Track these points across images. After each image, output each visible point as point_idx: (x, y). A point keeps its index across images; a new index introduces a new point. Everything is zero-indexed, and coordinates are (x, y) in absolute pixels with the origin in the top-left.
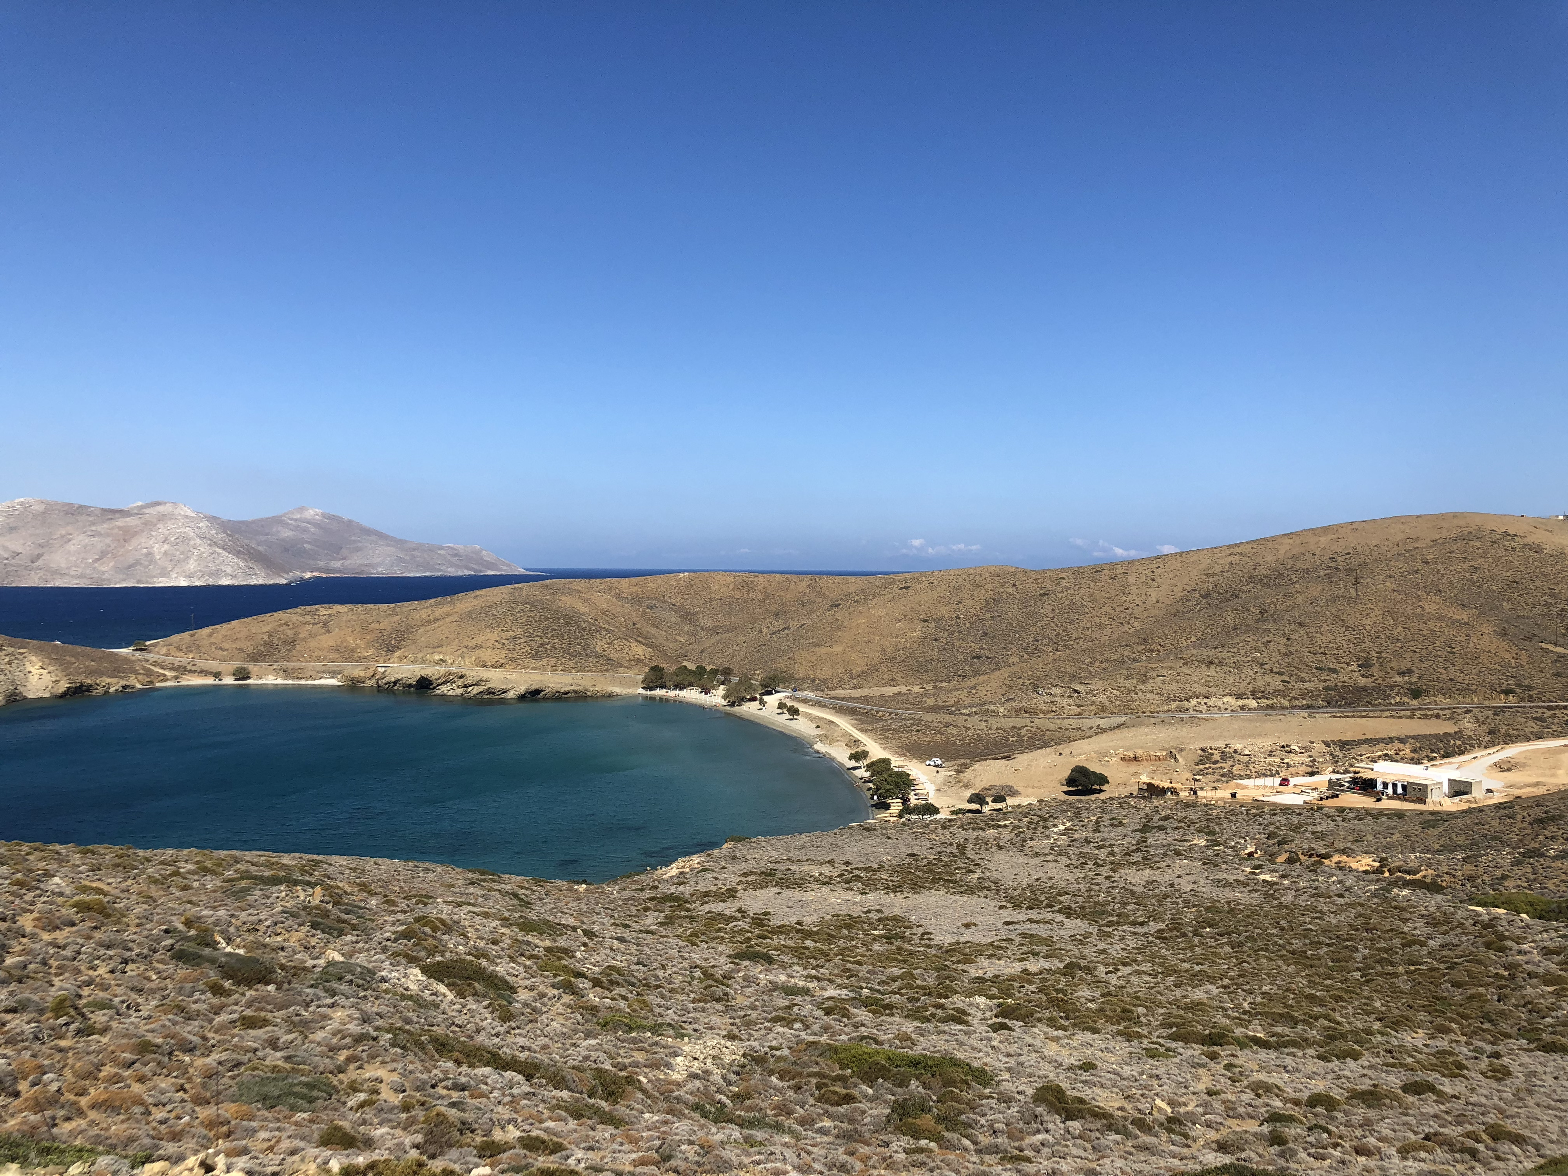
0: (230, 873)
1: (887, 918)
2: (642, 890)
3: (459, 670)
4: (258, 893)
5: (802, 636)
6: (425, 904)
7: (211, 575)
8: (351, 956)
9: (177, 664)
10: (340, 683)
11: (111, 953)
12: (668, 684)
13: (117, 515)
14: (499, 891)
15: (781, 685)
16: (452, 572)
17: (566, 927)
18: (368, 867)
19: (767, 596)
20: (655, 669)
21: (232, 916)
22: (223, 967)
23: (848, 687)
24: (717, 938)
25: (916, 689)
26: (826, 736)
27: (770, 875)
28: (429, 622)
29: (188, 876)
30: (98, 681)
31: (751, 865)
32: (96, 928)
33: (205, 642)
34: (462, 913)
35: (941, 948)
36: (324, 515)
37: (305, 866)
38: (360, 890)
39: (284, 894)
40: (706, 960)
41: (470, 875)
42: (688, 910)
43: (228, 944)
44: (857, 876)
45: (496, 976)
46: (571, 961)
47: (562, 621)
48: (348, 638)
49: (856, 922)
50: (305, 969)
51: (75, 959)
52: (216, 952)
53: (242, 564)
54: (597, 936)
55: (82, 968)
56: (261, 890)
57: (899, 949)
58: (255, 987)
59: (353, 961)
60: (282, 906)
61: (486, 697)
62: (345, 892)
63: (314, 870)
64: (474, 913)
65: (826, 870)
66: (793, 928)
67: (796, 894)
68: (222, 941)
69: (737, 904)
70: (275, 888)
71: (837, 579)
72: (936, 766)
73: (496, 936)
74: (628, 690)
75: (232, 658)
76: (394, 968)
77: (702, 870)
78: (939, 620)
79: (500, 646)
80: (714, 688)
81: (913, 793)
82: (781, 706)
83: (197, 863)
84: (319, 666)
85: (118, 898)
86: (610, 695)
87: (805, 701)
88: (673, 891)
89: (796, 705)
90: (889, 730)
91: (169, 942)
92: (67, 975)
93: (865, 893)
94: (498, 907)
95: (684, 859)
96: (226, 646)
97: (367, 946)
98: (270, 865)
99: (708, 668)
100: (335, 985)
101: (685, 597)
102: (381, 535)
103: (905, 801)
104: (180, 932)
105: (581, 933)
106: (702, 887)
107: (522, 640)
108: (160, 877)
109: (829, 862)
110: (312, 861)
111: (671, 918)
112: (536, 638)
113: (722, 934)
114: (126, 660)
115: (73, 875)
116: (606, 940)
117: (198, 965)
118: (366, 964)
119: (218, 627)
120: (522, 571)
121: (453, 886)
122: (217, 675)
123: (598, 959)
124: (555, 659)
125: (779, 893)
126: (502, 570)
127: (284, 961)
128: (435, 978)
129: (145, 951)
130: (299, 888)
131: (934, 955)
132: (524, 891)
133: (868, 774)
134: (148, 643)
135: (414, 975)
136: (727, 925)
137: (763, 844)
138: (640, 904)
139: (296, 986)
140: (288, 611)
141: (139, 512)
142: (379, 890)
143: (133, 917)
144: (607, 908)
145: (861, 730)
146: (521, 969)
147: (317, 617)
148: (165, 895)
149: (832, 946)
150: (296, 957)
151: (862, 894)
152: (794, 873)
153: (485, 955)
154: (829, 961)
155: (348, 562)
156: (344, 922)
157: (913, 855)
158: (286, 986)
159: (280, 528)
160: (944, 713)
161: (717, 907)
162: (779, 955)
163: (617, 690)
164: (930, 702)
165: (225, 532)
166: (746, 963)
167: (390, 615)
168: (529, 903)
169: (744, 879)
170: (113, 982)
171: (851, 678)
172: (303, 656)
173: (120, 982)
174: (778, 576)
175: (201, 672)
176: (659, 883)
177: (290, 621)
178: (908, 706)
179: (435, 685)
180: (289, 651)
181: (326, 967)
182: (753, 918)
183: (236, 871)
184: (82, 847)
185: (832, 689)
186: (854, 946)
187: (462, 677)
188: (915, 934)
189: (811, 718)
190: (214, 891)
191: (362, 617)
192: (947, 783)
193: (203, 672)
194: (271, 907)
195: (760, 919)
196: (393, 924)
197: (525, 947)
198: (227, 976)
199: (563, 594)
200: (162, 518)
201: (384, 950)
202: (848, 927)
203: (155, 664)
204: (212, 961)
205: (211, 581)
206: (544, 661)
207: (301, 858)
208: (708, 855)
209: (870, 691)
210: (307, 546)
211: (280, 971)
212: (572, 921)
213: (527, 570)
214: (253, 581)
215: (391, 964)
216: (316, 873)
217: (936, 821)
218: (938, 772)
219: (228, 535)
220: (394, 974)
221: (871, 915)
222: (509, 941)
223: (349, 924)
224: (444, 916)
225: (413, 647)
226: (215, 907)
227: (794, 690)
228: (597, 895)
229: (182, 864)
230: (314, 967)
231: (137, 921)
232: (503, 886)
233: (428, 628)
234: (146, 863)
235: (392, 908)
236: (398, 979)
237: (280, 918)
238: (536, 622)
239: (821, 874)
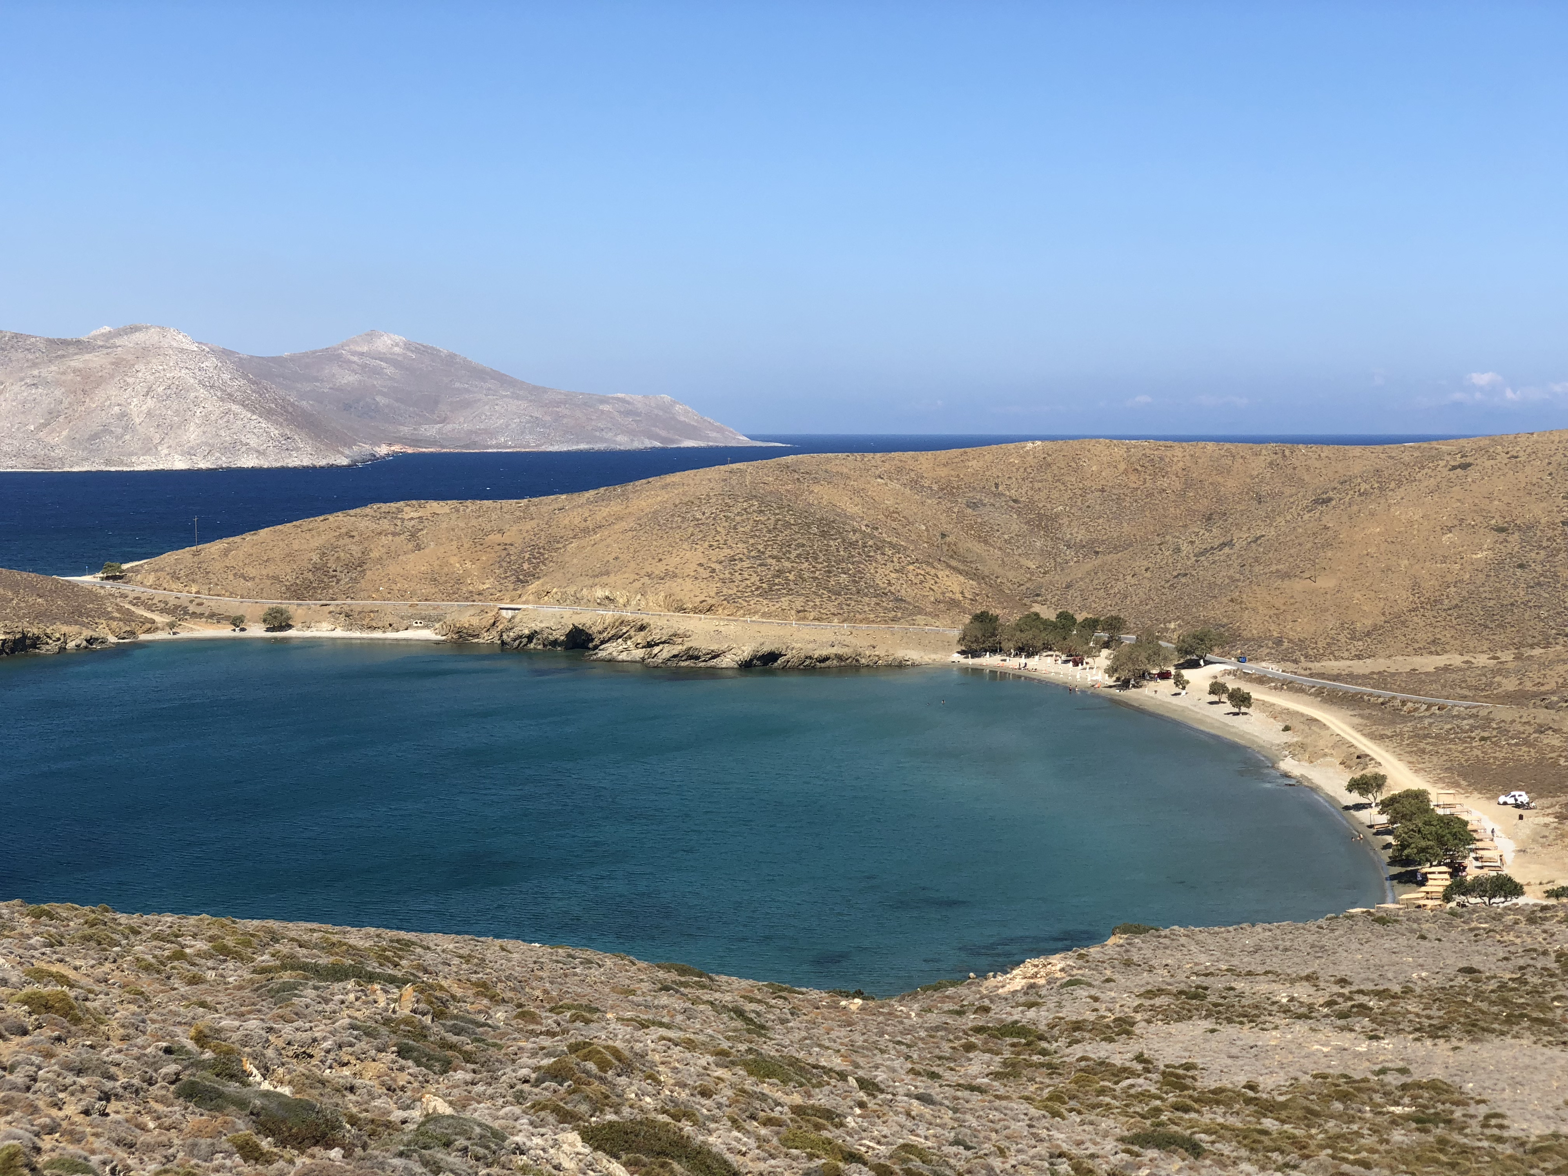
0: (264, 959)
1: (1419, 1086)
2: (960, 1013)
3: (638, 616)
4: (310, 993)
5: (1257, 560)
6: (587, 1022)
7: (224, 450)
8: (464, 1107)
9: (172, 601)
10: (439, 637)
11: (83, 1081)
12: (1005, 645)
13: (71, 350)
14: (712, 1003)
15: (1216, 650)
16: (623, 442)
17: (828, 1071)
18: (489, 956)
19: (1188, 484)
20: (982, 618)
21: (270, 1030)
22: (258, 1115)
23: (1346, 654)
24: (1099, 1105)
25: (1482, 660)
26: (1303, 746)
27: (1195, 996)
28: (586, 531)
29: (198, 960)
30: (48, 631)
31: (1160, 977)
32: (59, 1039)
33: (218, 566)
34: (649, 1039)
35: (1523, 1144)
36: (407, 346)
37: (385, 950)
38: (477, 994)
39: (352, 996)
40: (1079, 1143)
41: (661, 974)
42: (1044, 1052)
43: (264, 1076)
44: (1361, 1006)
45: (709, 1152)
46: (838, 1132)
47: (814, 529)
48: (453, 560)
49: (1359, 1090)
50: (388, 1125)
51: (28, 1089)
52: (245, 1090)
53: (275, 432)
54: (882, 1091)
55: (41, 1104)
56: (316, 988)
57: (1443, 1143)
58: (309, 1151)
59: (467, 1115)
60: (349, 1017)
61: (683, 664)
62: (453, 997)
63: (401, 958)
64: (670, 1040)
65: (1303, 992)
66: (1239, 1094)
67: (1246, 1034)
68: (255, 1071)
69: (1135, 1047)
70: (337, 986)
71: (1327, 451)
72: (1517, 806)
73: (709, 1083)
74: (933, 656)
75: (260, 594)
76: (535, 1131)
77: (1070, 983)
78: (1529, 528)
79: (706, 574)
80: (1089, 653)
81: (1472, 855)
82: (1216, 688)
83: (212, 939)
84: (403, 606)
85: (90, 991)
86: (901, 666)
87: (1262, 680)
88: (1016, 1017)
89: (1245, 687)
90: (1426, 736)
91: (171, 1068)
92: (17, 1114)
93: (1377, 1038)
94: (710, 1031)
95: (1036, 961)
96: (251, 571)
97: (490, 1091)
98: (330, 947)
99: (1080, 618)
100: (439, 1154)
101: (1037, 485)
102: (502, 379)
103: (1456, 869)
104: (188, 1052)
105: (855, 1084)
106: (1070, 1013)
107: (746, 564)
108: (153, 961)
109: (1308, 978)
110: (398, 941)
111: (1013, 1065)
112: (770, 561)
113: (1107, 1100)
114: (91, 595)
115: (21, 951)
116: (899, 1098)
117: (219, 1109)
118: (489, 1122)
119: (237, 539)
120: (743, 441)
121: (633, 992)
122: (237, 622)
123: (886, 1131)
124: (802, 599)
125: (1213, 1031)
126: (708, 438)
127: (355, 1110)
128: (604, 1151)
129: (136, 1081)
130: (377, 987)
131: (1510, 1157)
132: (753, 1006)
133: (1384, 819)
134: (125, 566)
135: (570, 1145)
136: (1116, 1083)
137: (1183, 940)
138: (958, 1038)
139: (376, 1153)
140: (352, 512)
141: (107, 343)
142: (509, 994)
143: (115, 1024)
144: (899, 1043)
145: (1372, 736)
146: (752, 1143)
147: (399, 523)
148: (162, 991)
149: (1313, 1131)
150: (373, 1104)
151: (1371, 1038)
152: (1241, 995)
153: (689, 1115)
154: (1307, 1157)
155: (449, 427)
156: (452, 1047)
157: (1469, 970)
158: (359, 1151)
159: (335, 369)
160: (1535, 706)
161: (1098, 1050)
162: (1213, 1143)
163: (913, 655)
164: (1510, 685)
165: (245, 376)
166: (1152, 1153)
167: (520, 518)
168: (763, 1027)
169: (1147, 1003)
170: (88, 1129)
171: (1353, 638)
172: (378, 590)
173: (100, 1130)
174: (1211, 446)
175: (212, 616)
176: (992, 1001)
177: (356, 529)
178: (1465, 692)
179: (597, 642)
180: (355, 580)
181: (423, 1124)
182: (1163, 1073)
183: (273, 955)
184: (32, 907)
185: (1317, 658)
186: (1356, 1133)
187: (642, 628)
188: (1472, 1117)
189: (1275, 713)
190: (240, 988)
191: (474, 522)
192: (1541, 838)
193: (215, 617)
194: (332, 1017)
195: (1178, 1076)
196: (534, 1054)
197: (757, 1104)
198: (266, 1129)
199: (816, 481)
200: (144, 353)
201: (520, 1098)
202: (1344, 1097)
203: (137, 601)
204: (241, 1104)
205: (224, 462)
206: (785, 602)
207: (378, 936)
208: (1081, 956)
209: (1388, 662)
210: (381, 400)
211: (348, 1126)
212: (837, 1063)
213: (752, 438)
214: (295, 461)
215: (531, 1123)
216: (404, 962)
217: (1516, 910)
218: (1521, 817)
219: (249, 380)
220: (537, 1140)
221: (1389, 1078)
222: (730, 1093)
223: (460, 1051)
224: (619, 1044)
225: (559, 575)
226: (242, 1015)
227: (1241, 659)
228: (881, 1019)
229: (188, 940)
230: (404, 1122)
231: (122, 1031)
232: (717, 995)
233: (584, 542)
234: (132, 938)
235: (531, 1027)
236: (544, 1150)
237: (346, 1037)
238: (769, 531)
239: (1292, 999)
